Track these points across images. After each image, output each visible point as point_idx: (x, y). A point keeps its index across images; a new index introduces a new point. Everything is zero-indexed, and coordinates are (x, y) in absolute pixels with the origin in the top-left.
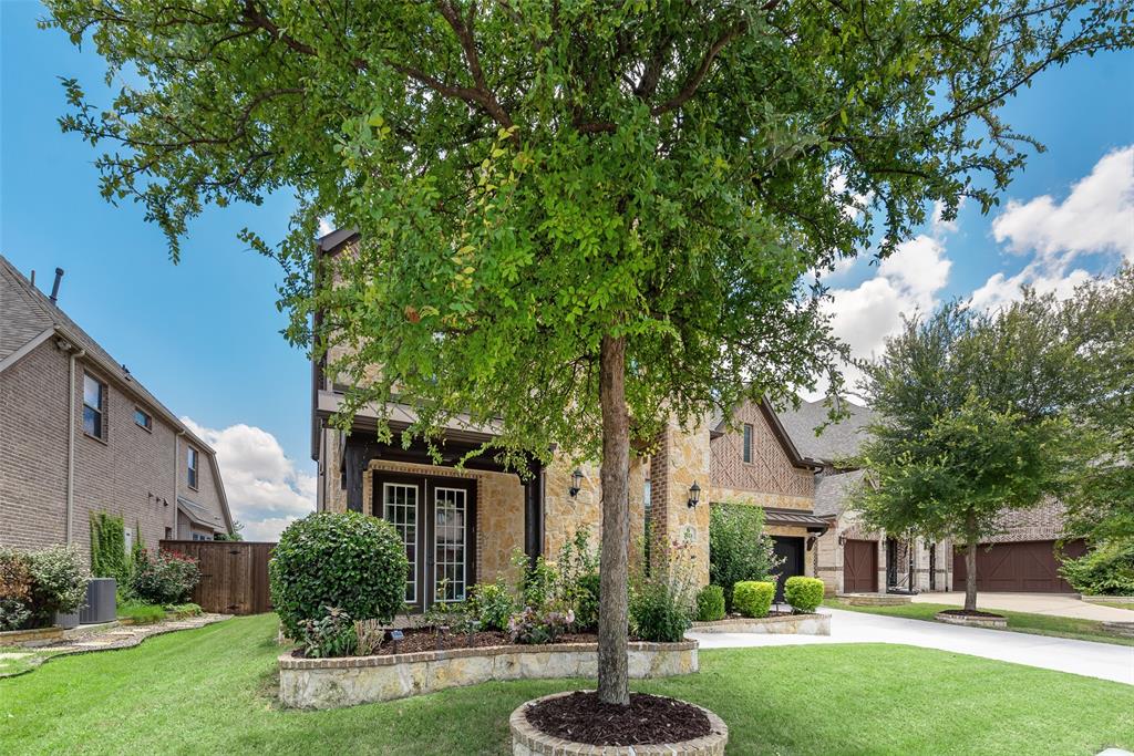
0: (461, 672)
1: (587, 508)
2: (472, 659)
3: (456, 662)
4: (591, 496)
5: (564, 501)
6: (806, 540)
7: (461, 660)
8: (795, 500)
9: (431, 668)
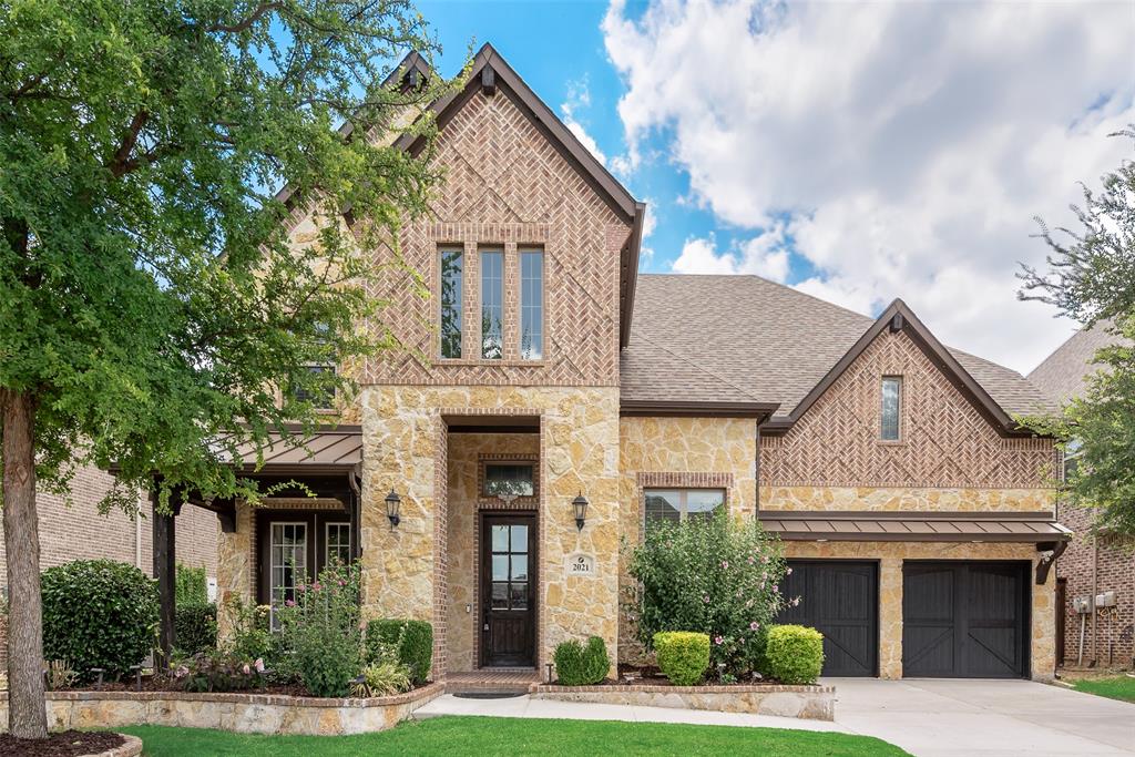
0: (110, 715)
1: (416, 539)
2: (124, 703)
3: (104, 704)
4: (421, 522)
5: (384, 532)
6: (1035, 565)
7: (110, 702)
8: (1004, 495)
9: (76, 707)
